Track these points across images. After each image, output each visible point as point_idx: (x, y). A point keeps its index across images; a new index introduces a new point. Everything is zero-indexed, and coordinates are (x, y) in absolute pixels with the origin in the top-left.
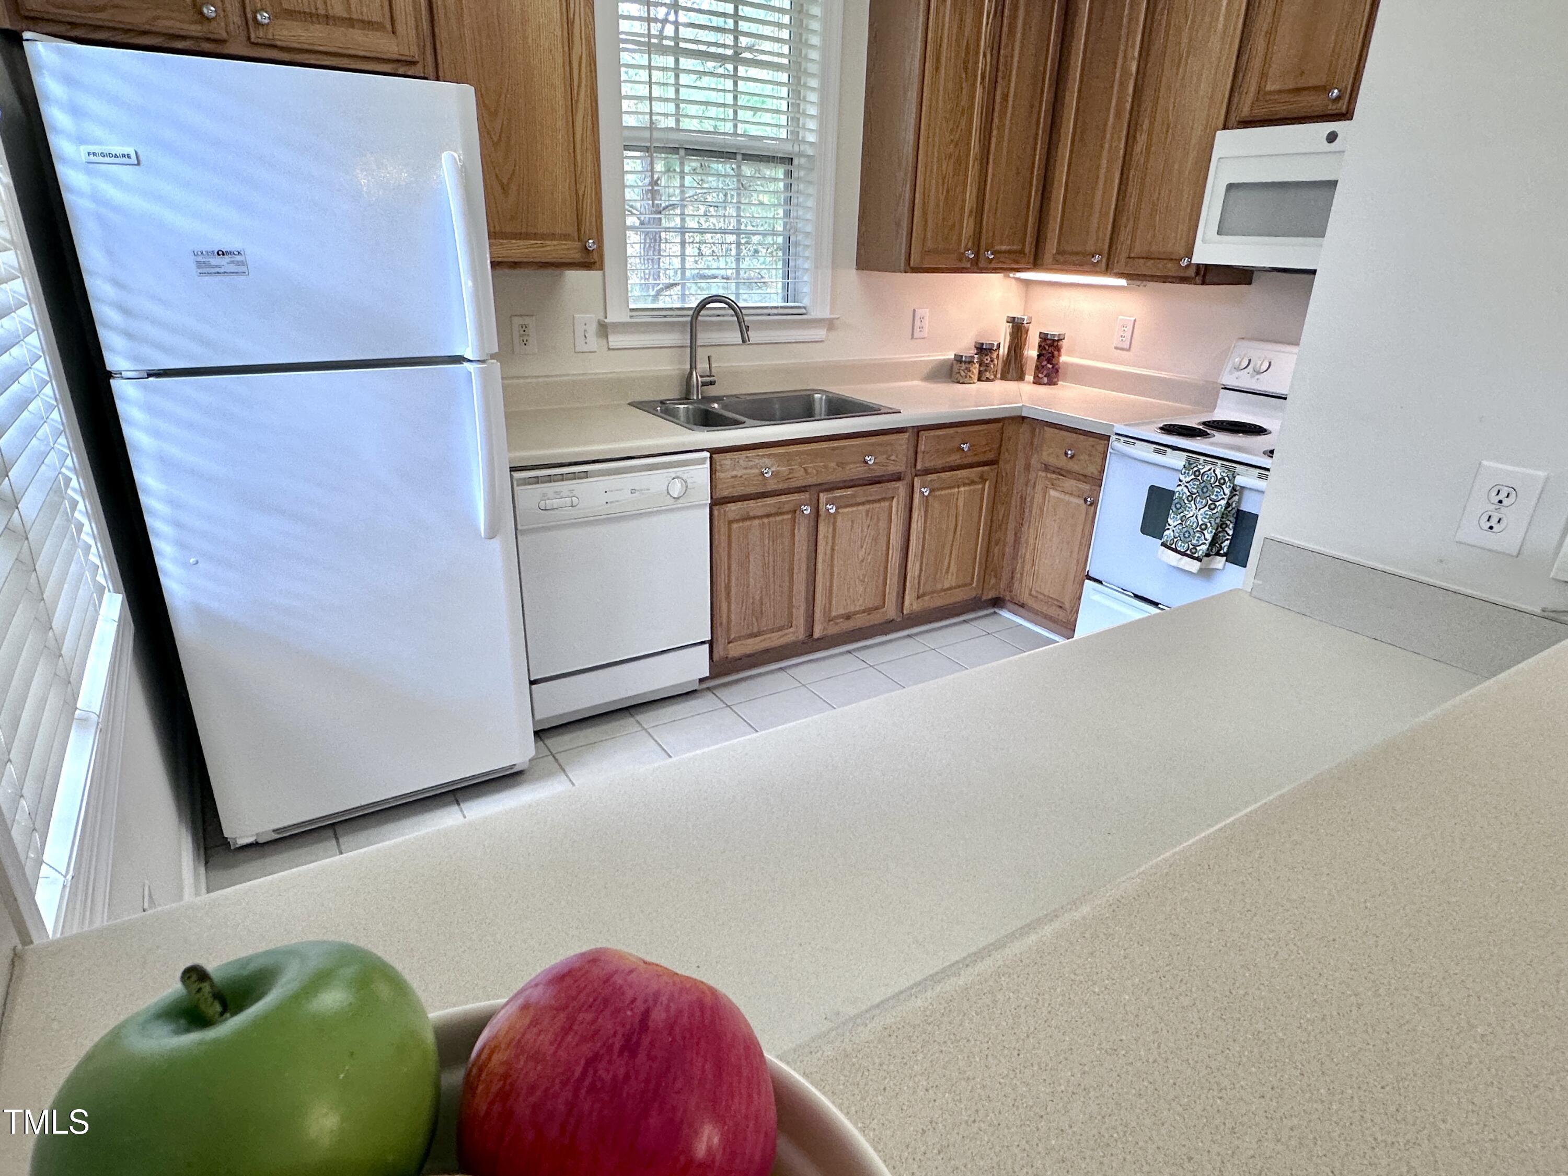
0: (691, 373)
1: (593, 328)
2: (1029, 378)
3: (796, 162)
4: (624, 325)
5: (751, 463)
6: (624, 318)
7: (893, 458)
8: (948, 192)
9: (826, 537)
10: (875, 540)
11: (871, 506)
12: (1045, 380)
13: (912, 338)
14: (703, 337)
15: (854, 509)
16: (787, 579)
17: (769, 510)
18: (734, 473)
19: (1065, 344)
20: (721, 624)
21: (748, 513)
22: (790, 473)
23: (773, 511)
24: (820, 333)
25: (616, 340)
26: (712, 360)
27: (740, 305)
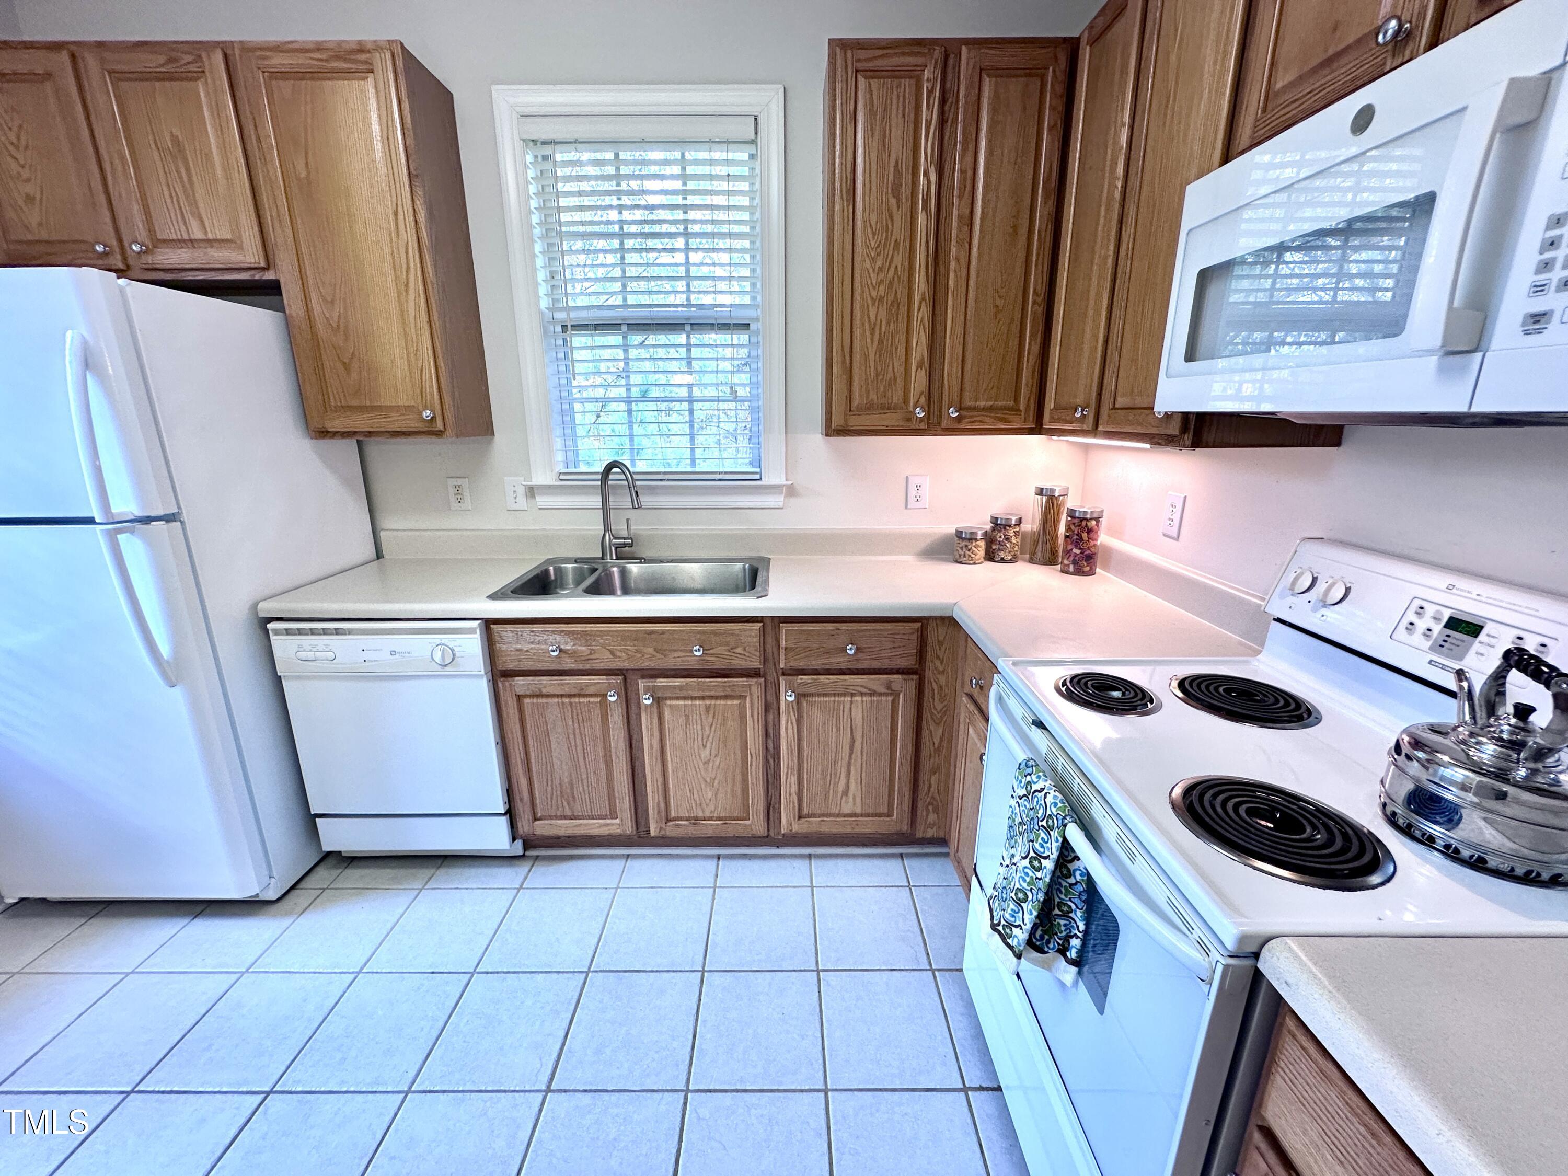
0: (604, 536)
1: (521, 491)
3: (754, 326)
4: (550, 486)
5: (537, 639)
7: (739, 650)
9: (650, 730)
10: (724, 741)
11: (713, 702)
12: (1077, 567)
13: (906, 508)
14: (611, 501)
15: (690, 702)
16: (603, 766)
17: (567, 690)
18: (519, 646)
19: (1101, 524)
20: (521, 800)
21: (540, 690)
22: (591, 654)
23: (574, 691)
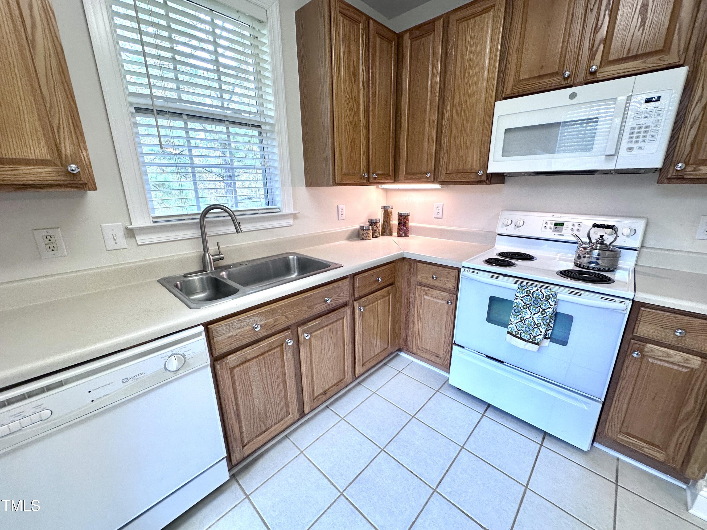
0: (204, 255)
1: (120, 233)
2: (395, 233)
3: (264, 127)
4: (148, 228)
5: (243, 324)
6: (149, 223)
7: (342, 294)
8: (351, 142)
9: (306, 353)
11: (332, 325)
12: (403, 235)
13: (338, 220)
14: (209, 232)
15: (322, 330)
16: (282, 388)
18: (230, 334)
19: (410, 217)
20: (235, 439)
21: (246, 358)
22: (275, 322)
23: (266, 349)
24: (289, 221)
25: (141, 239)
26: (220, 244)
27: (232, 210)
